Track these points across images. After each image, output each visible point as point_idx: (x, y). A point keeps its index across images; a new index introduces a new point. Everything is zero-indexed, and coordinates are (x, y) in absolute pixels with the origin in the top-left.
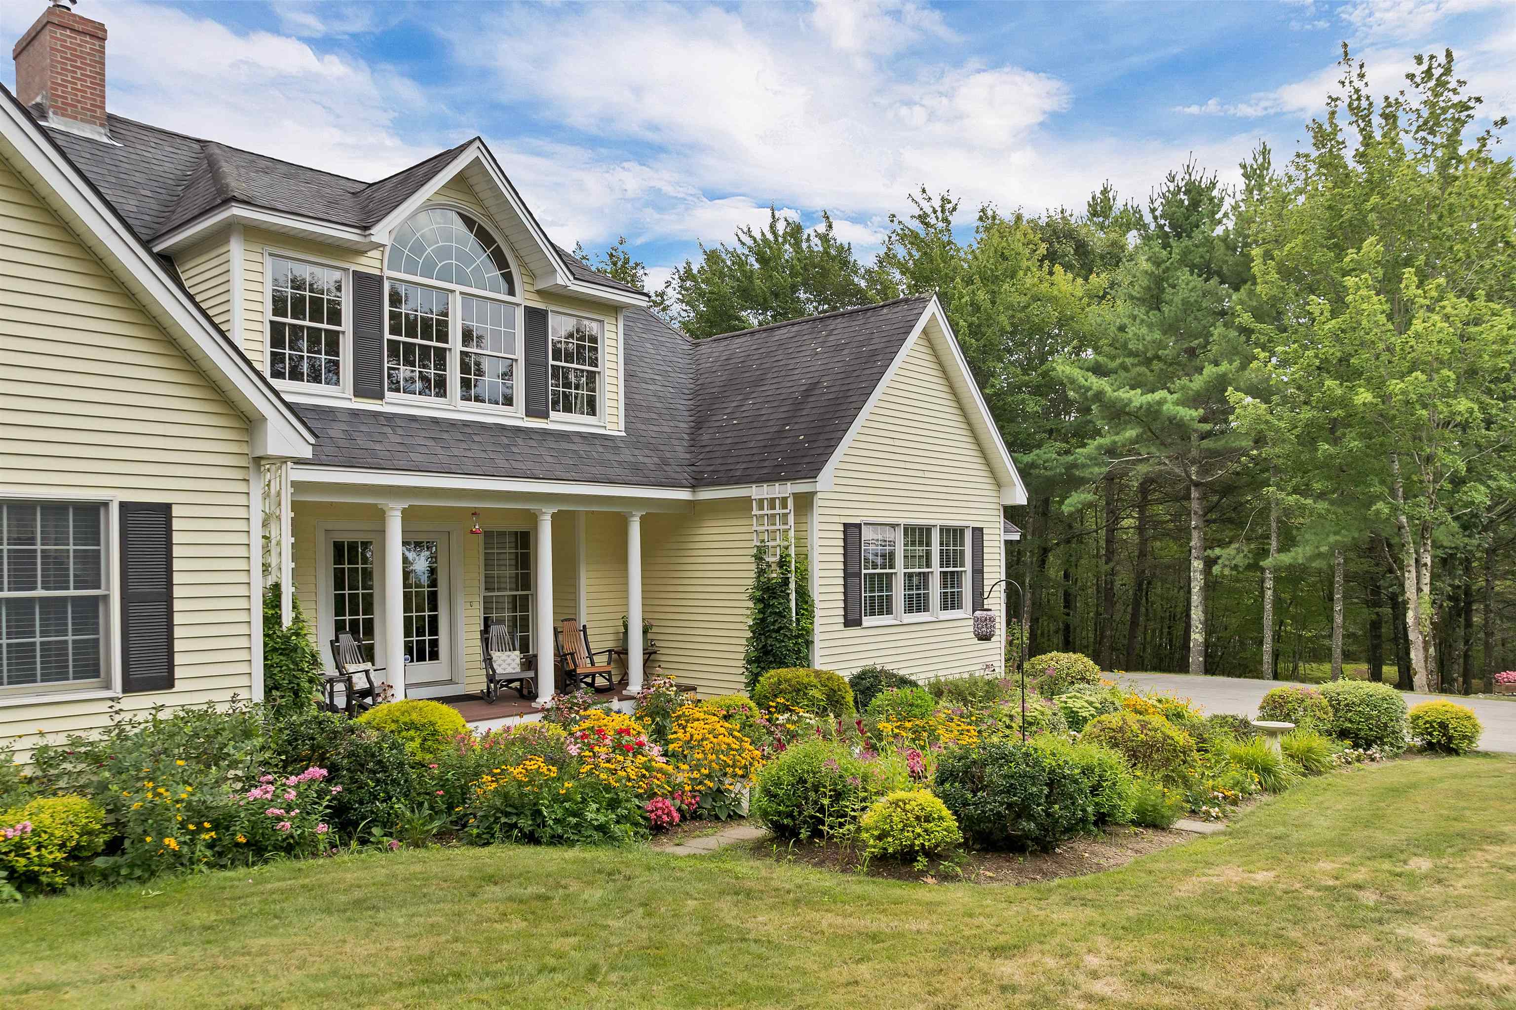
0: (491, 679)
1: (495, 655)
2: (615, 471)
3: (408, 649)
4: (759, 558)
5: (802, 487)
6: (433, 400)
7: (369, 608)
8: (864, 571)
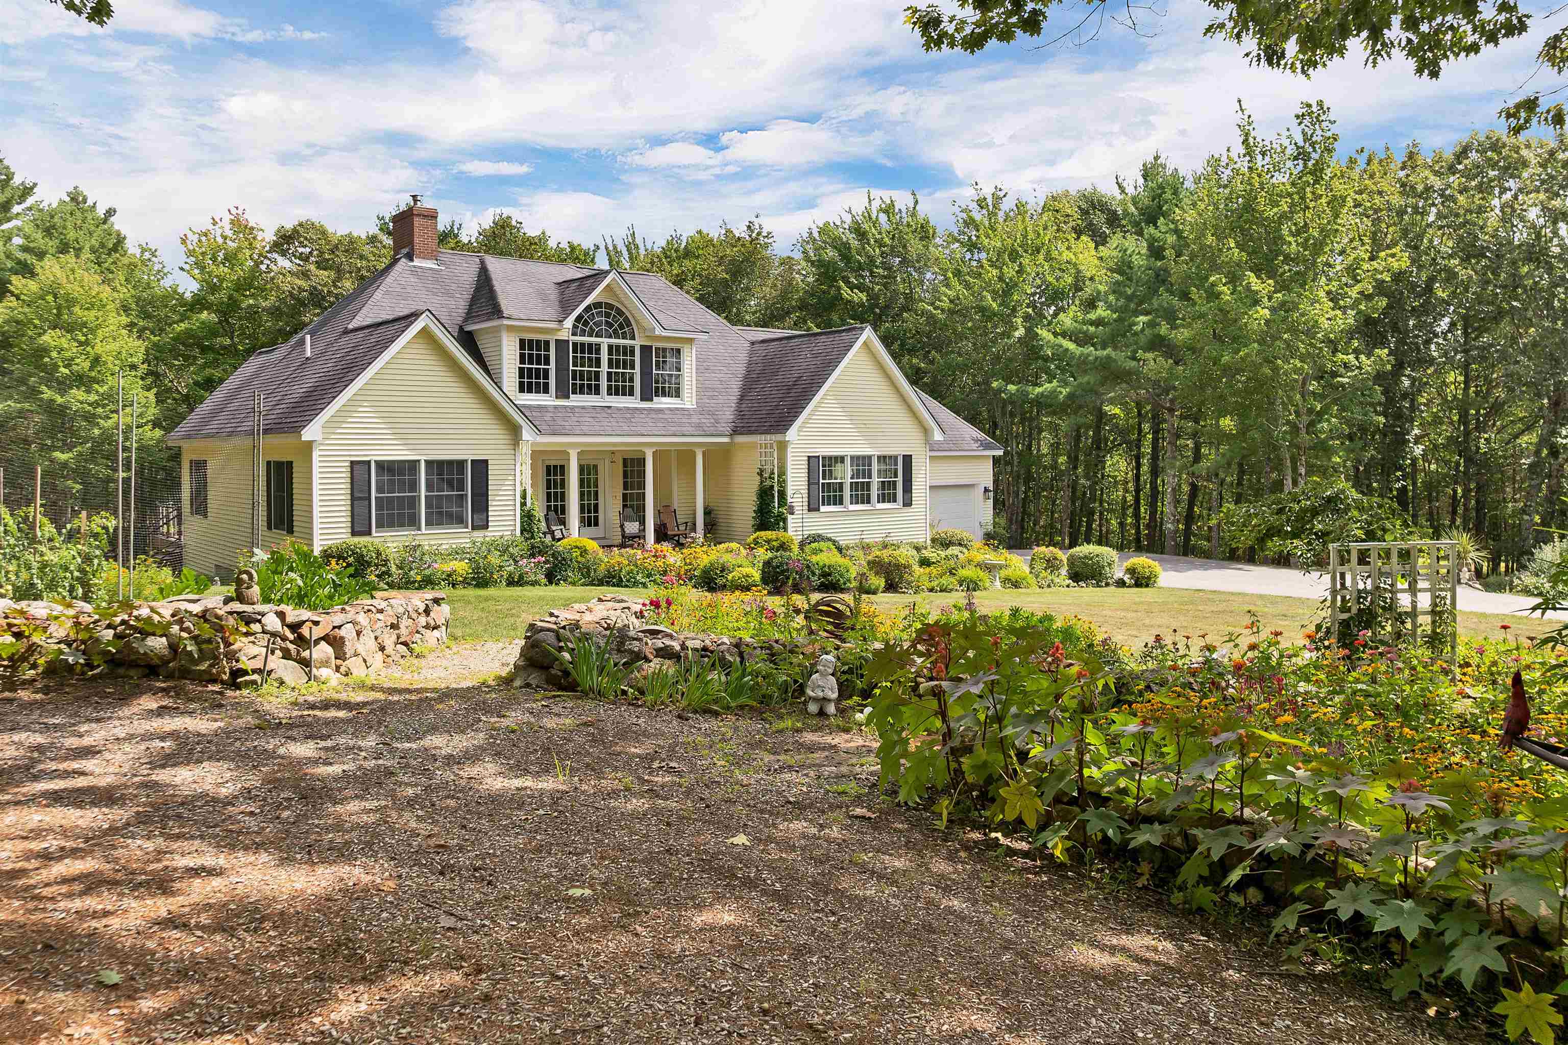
0: (623, 536)
1: (626, 524)
2: (688, 429)
3: (582, 520)
4: (760, 474)
5: (779, 437)
6: (593, 397)
7: (563, 500)
8: (821, 481)
